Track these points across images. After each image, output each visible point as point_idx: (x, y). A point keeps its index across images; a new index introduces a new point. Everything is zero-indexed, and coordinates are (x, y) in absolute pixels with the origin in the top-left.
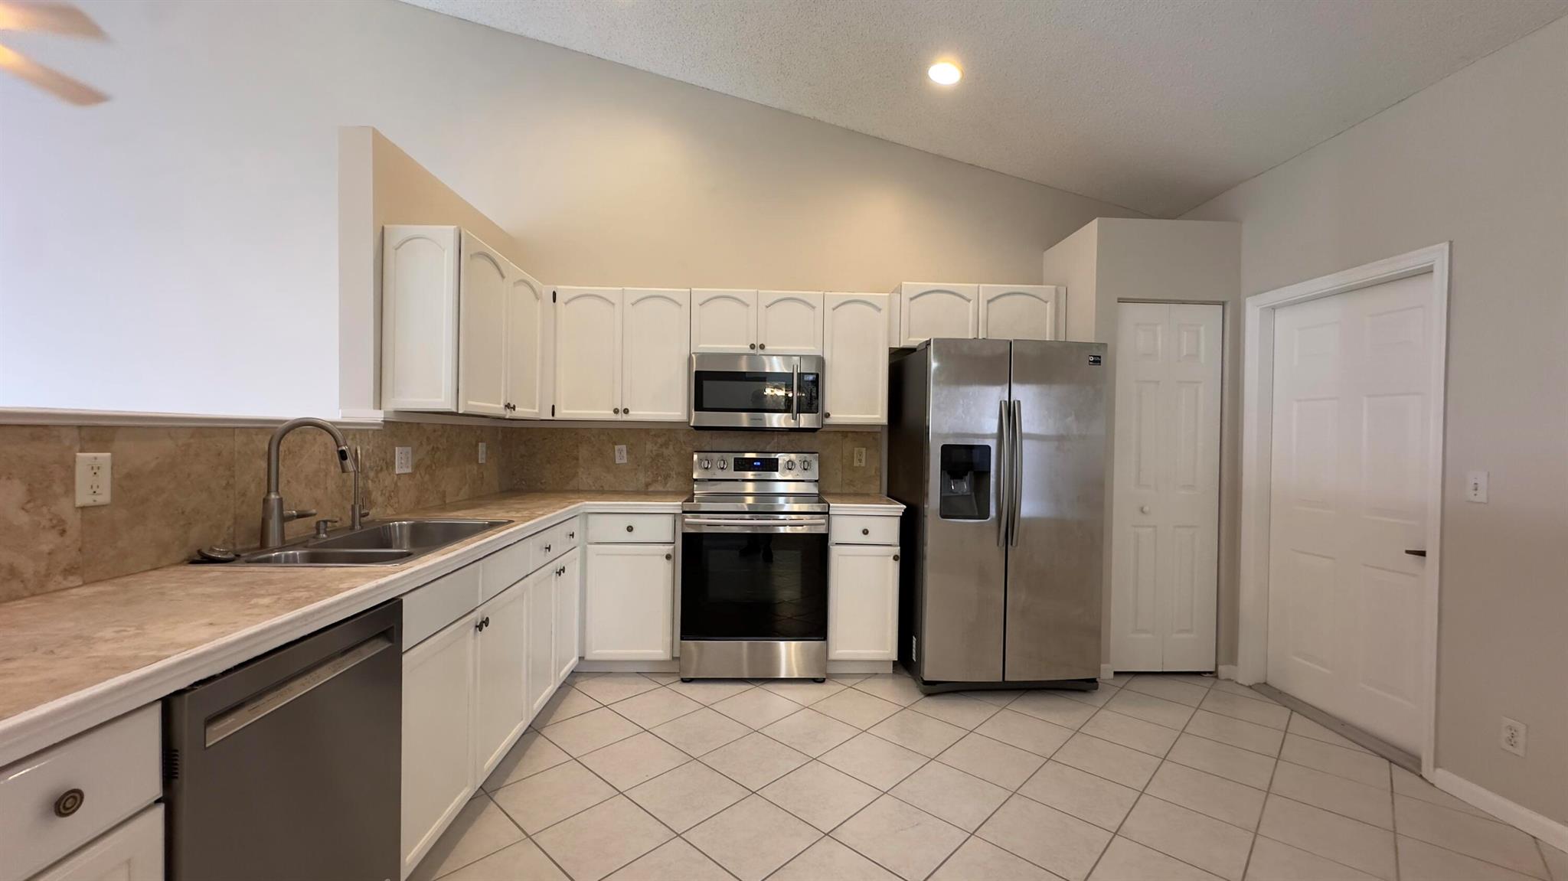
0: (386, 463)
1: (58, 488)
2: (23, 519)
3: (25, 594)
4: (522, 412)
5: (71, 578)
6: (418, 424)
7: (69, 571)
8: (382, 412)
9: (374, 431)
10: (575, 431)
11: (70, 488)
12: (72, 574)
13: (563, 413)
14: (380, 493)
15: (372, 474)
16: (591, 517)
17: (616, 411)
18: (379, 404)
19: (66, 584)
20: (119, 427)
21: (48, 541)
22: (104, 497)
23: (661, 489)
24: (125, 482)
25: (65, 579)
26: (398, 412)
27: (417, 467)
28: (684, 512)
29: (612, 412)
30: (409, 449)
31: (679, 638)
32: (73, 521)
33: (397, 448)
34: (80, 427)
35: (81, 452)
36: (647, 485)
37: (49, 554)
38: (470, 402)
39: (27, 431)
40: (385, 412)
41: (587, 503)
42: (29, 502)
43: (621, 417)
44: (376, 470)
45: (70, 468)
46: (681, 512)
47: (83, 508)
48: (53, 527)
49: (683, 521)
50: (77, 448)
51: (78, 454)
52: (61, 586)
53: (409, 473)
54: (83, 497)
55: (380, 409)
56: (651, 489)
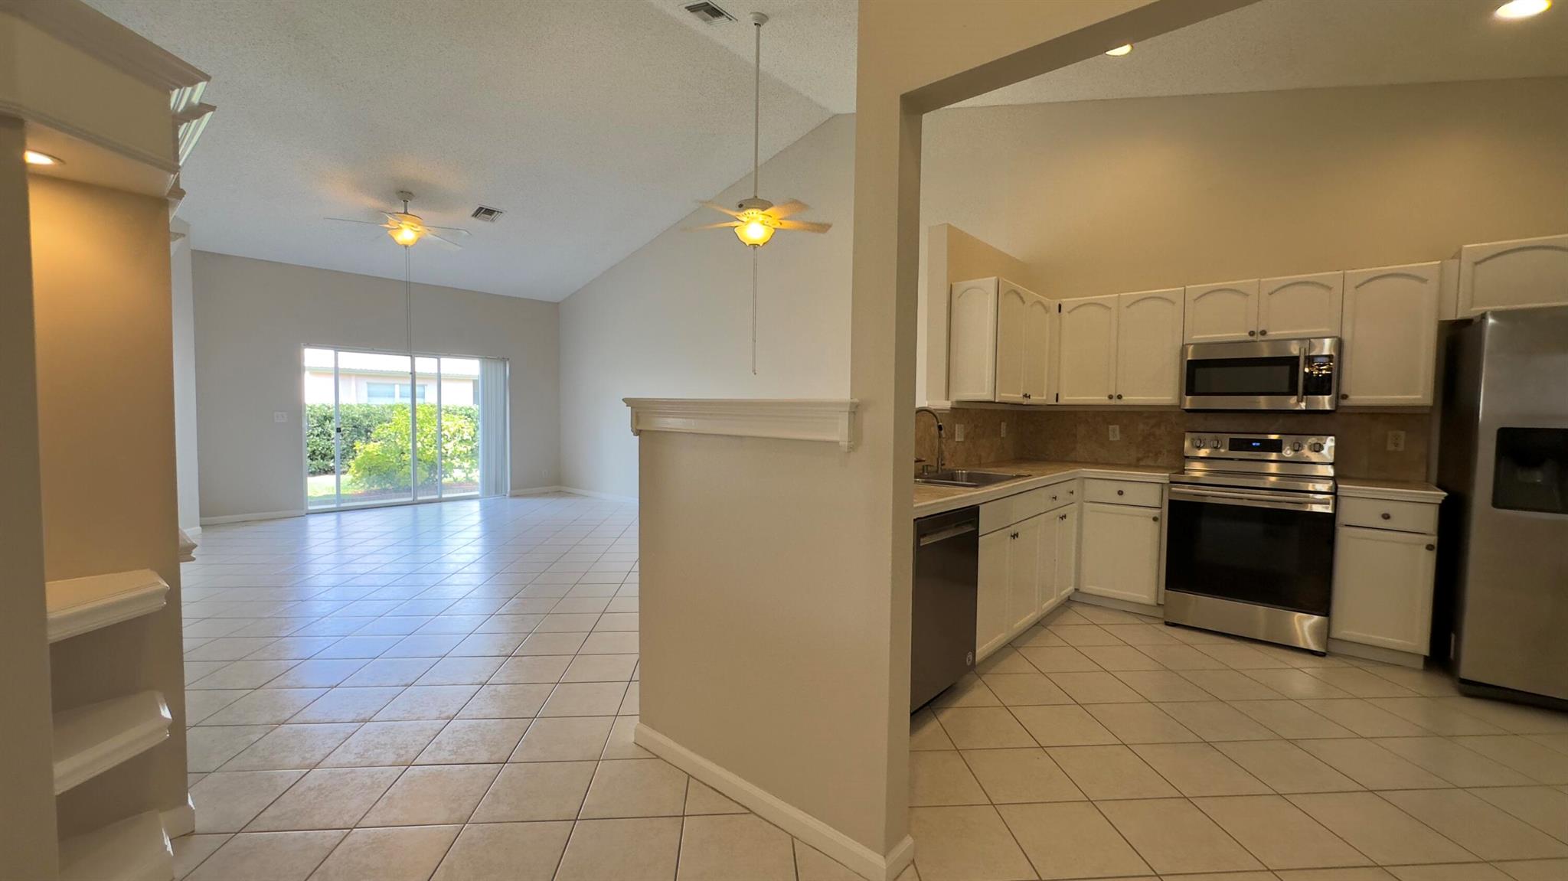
4: (1035, 399)
6: (967, 409)
8: (950, 402)
9: (946, 414)
10: (1075, 413)
13: (1065, 399)
14: (948, 453)
16: (1087, 481)
17: (1111, 397)
18: (948, 398)
23: (1152, 464)
26: (958, 402)
27: (966, 437)
28: (1171, 482)
29: (1107, 398)
30: (963, 426)
31: (1164, 588)
33: (957, 425)
36: (1139, 460)
38: (1003, 395)
40: (952, 402)
41: (1084, 469)
43: (1115, 402)
46: (1168, 482)
49: (1170, 489)
53: (962, 441)
55: (948, 400)
56: (1142, 463)
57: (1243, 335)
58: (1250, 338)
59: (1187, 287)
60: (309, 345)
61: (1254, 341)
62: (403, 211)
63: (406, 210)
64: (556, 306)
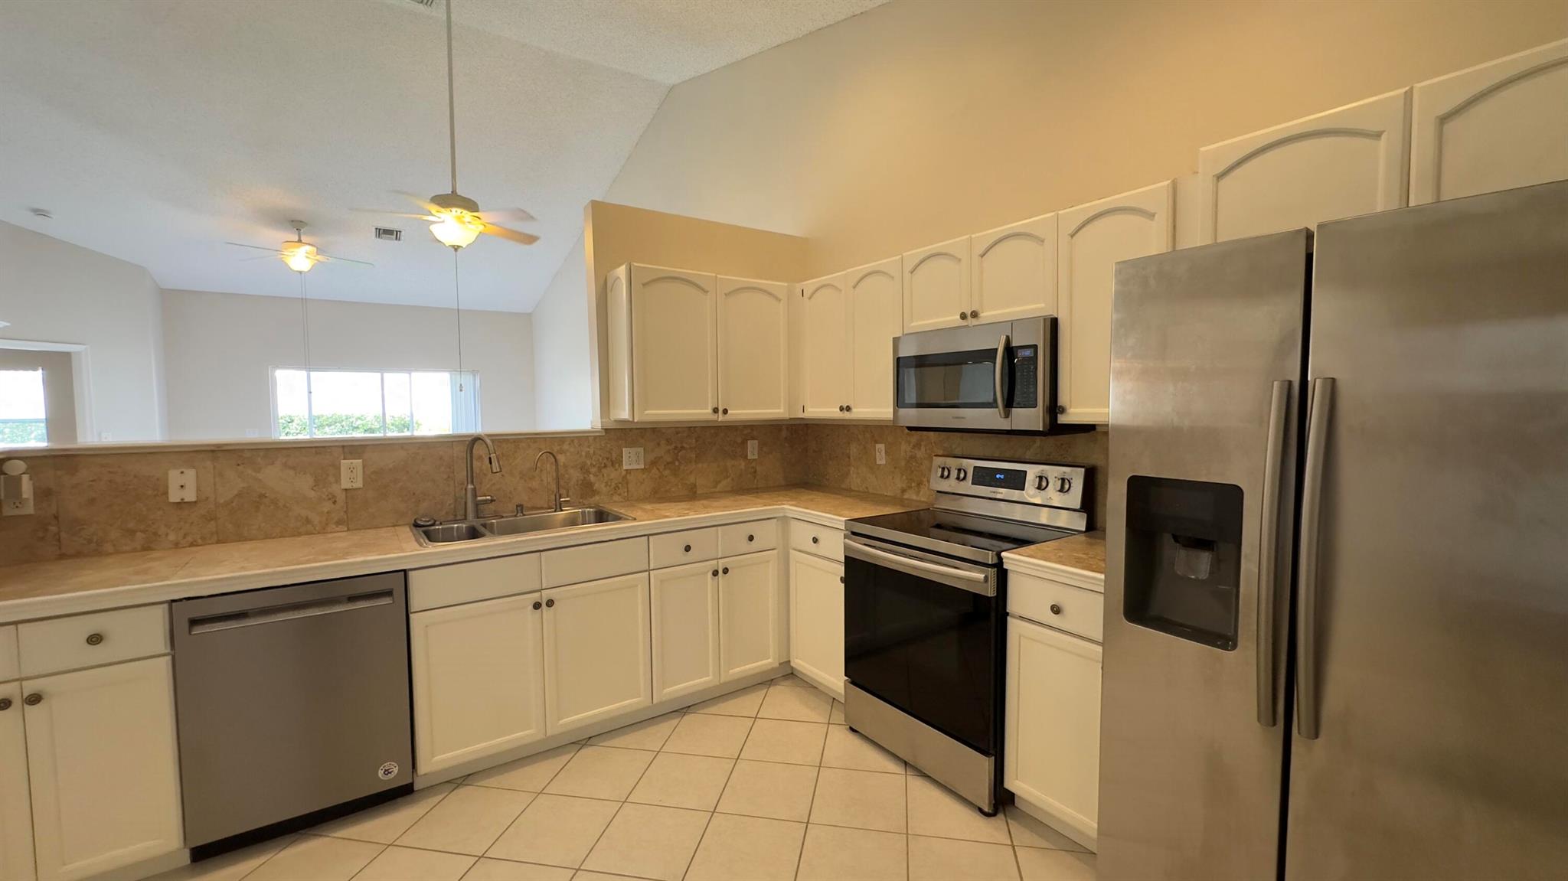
0: (612, 461)
1: (331, 479)
2: (312, 494)
3: (314, 532)
5: (340, 526)
6: (654, 428)
7: (339, 523)
8: (607, 422)
11: (338, 480)
12: (340, 524)
13: (808, 412)
14: (604, 484)
15: (593, 470)
16: (791, 522)
19: (338, 529)
20: (367, 445)
21: (327, 506)
22: (359, 484)
24: (372, 477)
25: (337, 527)
27: (651, 463)
29: (839, 410)
30: (641, 450)
32: (341, 497)
33: (624, 449)
34: (343, 447)
35: (344, 459)
37: (328, 513)
39: (314, 450)
41: (786, 507)
42: (315, 486)
43: (846, 415)
44: (599, 467)
45: (338, 468)
47: (346, 490)
48: (330, 499)
50: (342, 457)
51: (342, 461)
52: (333, 530)
53: (642, 469)
54: (345, 484)
55: (605, 418)
57: (954, 319)
58: (964, 323)
59: (904, 254)
60: (277, 367)
61: (967, 326)
62: (297, 240)
63: (300, 237)
64: (530, 314)
